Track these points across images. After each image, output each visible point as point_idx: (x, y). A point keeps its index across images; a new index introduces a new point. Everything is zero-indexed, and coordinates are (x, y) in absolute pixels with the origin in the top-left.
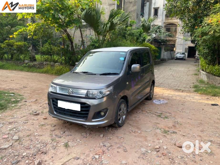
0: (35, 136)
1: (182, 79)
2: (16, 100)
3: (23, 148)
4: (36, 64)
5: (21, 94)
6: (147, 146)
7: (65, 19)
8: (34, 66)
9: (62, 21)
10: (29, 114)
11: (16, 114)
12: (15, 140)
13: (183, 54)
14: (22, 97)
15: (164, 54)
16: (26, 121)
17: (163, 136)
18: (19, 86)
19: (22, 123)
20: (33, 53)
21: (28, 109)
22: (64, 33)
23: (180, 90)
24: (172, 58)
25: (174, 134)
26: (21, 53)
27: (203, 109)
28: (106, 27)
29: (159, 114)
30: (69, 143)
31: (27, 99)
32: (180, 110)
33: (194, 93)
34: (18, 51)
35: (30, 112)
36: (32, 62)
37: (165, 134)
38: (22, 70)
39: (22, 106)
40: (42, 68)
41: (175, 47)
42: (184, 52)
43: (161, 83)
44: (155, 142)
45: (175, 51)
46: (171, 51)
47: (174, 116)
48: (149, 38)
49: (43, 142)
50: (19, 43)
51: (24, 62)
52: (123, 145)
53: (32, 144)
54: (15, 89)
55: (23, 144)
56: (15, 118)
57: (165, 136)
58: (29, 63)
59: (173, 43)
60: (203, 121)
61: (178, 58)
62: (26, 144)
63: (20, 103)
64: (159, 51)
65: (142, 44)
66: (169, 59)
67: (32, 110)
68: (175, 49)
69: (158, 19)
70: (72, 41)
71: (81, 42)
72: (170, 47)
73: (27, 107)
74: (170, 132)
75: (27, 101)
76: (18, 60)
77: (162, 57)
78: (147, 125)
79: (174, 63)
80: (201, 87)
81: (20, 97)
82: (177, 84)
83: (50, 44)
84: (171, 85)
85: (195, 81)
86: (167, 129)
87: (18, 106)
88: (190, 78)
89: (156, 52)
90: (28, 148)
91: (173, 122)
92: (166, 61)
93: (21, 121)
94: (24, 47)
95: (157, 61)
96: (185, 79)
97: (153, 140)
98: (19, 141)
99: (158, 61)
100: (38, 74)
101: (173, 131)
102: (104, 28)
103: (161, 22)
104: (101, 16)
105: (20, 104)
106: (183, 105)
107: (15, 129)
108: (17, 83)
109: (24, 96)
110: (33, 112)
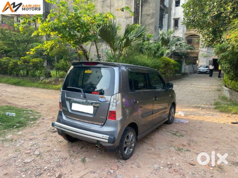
0: (54, 152)
1: (203, 95)
2: (35, 117)
3: (44, 162)
4: (51, 81)
5: (38, 112)
6: (160, 163)
7: (81, 36)
8: (50, 83)
9: (78, 38)
10: (47, 131)
11: (35, 131)
12: (37, 155)
13: (207, 67)
14: (40, 115)
15: (186, 68)
16: (45, 137)
17: (176, 154)
18: (36, 104)
19: (42, 139)
20: (48, 69)
21: (46, 126)
22: (80, 49)
23: (200, 107)
24: (195, 72)
25: (188, 152)
26: (37, 69)
27: (222, 128)
28: (121, 43)
29: (174, 133)
30: (86, 158)
31: (44, 116)
32: (197, 128)
33: (214, 110)
34: (34, 67)
35: (49, 129)
36: (47, 78)
37: (178, 152)
38: (37, 87)
39: (40, 123)
40: (57, 85)
41: (197, 60)
42: (208, 65)
43: (180, 100)
44: (168, 159)
45: (198, 64)
46: (193, 64)
47: (190, 134)
48: (168, 51)
49: (61, 157)
50: (35, 60)
51: (39, 78)
52: (137, 161)
53: (52, 159)
54: (33, 106)
55: (44, 159)
56: (35, 135)
57: (178, 153)
58: (45, 80)
59: (195, 56)
60: (219, 139)
61: (201, 72)
62: (46, 158)
63: (38, 120)
64: (180, 65)
65: (160, 58)
66: (191, 73)
67: (50, 127)
68: (197, 62)
69: (179, 30)
70: (87, 57)
71: (97, 56)
72: (193, 59)
73: (45, 124)
74: (184, 149)
75: (45, 118)
76: (34, 76)
77: (183, 71)
78: (161, 143)
79: (197, 77)
80: (222, 104)
81: (38, 114)
82: (197, 101)
83: (65, 60)
84: (191, 102)
85: (217, 98)
86: (181, 147)
87: (36, 123)
88: (212, 94)
89: (176, 67)
90: (48, 162)
91: (188, 140)
92: (188, 75)
93: (41, 137)
94: (40, 64)
95: (177, 76)
96: (206, 96)
97: (166, 157)
98: (40, 156)
99: (179, 76)
100: (54, 91)
101: (187, 149)
102: (120, 44)
103: (182, 33)
104: (118, 31)
105: (38, 122)
106: (200, 123)
107: (36, 145)
108: (35, 101)
109: (41, 114)
110: (51, 129)
